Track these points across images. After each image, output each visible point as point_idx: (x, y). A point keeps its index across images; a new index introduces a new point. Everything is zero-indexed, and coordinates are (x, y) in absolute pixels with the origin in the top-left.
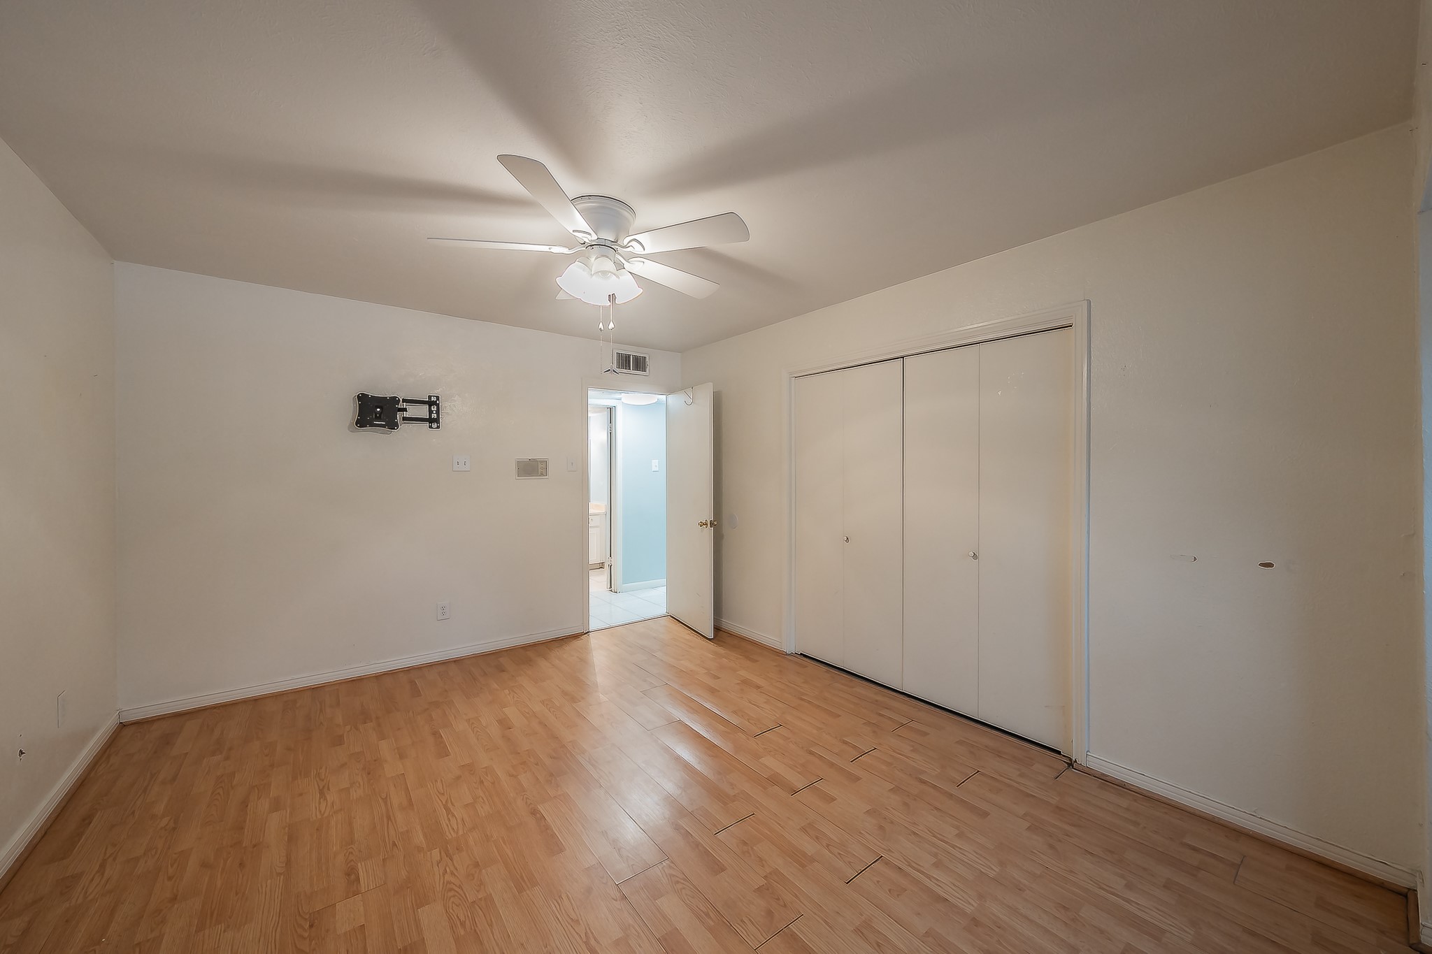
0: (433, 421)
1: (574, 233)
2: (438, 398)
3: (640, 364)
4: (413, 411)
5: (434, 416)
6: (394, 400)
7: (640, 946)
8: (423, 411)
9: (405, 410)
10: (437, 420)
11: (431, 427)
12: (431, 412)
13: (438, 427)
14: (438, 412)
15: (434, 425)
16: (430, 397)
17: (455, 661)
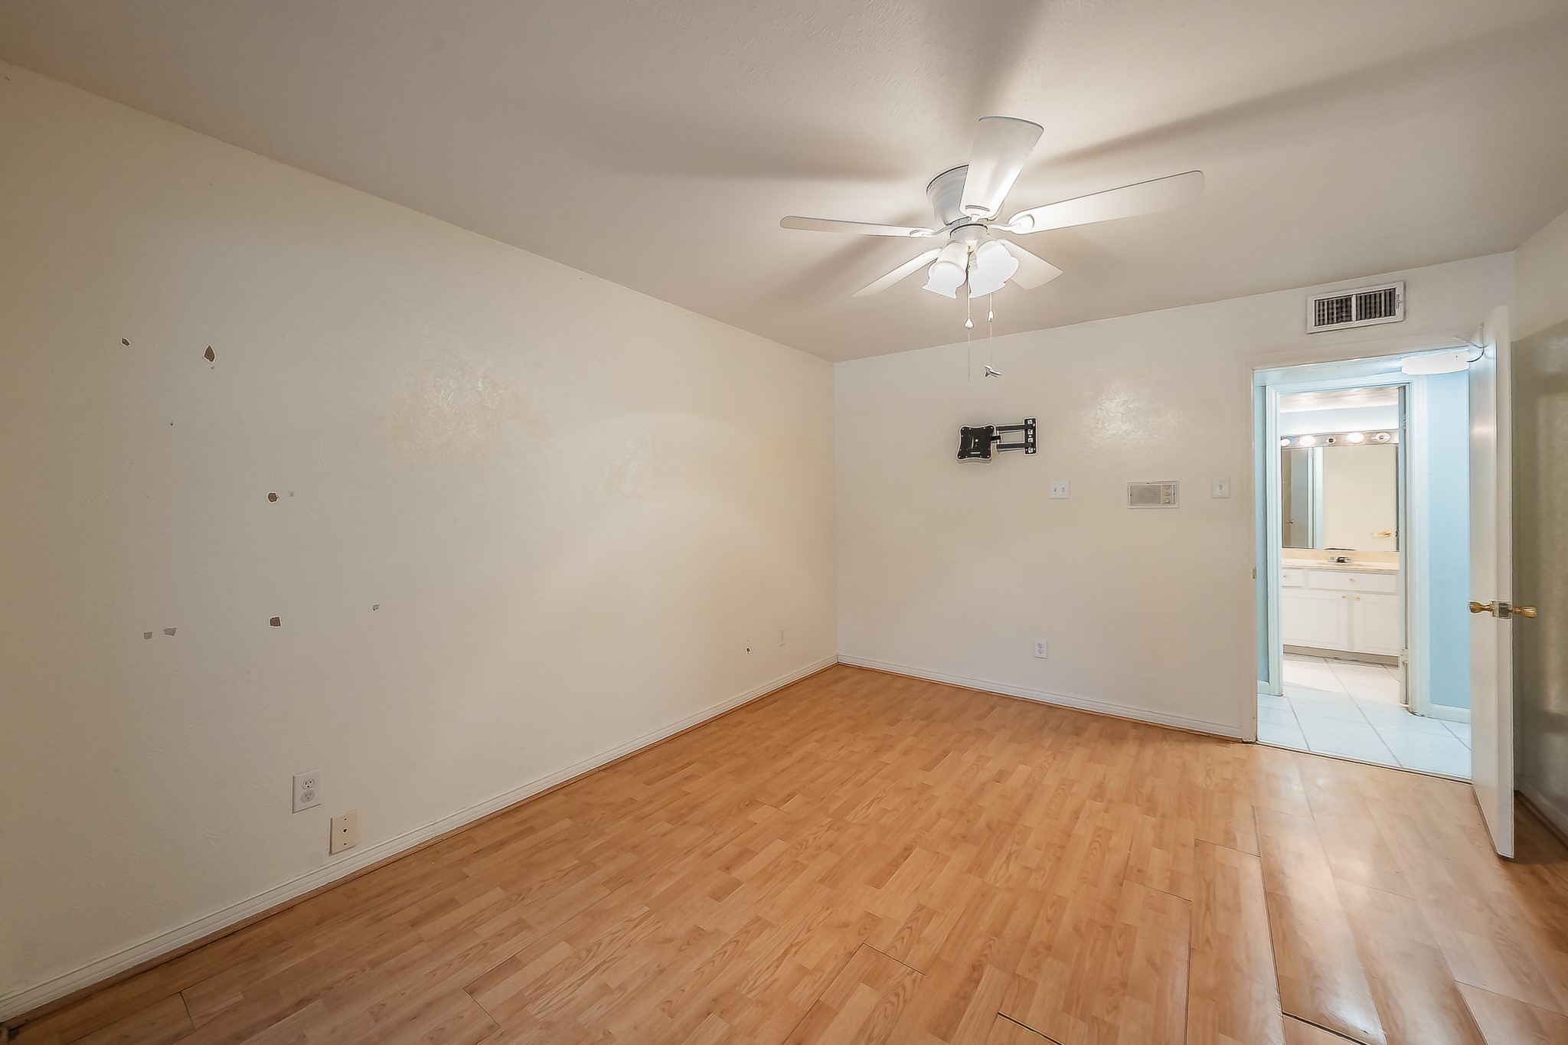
0: (1030, 446)
1: (912, 236)
2: (1034, 420)
3: (1379, 305)
4: (1008, 438)
5: (1031, 440)
6: (990, 429)
7: (805, 986)
8: (1018, 437)
9: (999, 438)
10: (1033, 445)
11: (1027, 452)
12: (1027, 436)
13: (1034, 452)
14: (1034, 436)
15: (1031, 450)
16: (1026, 421)
17: (1050, 707)
